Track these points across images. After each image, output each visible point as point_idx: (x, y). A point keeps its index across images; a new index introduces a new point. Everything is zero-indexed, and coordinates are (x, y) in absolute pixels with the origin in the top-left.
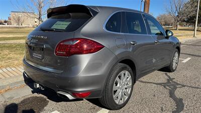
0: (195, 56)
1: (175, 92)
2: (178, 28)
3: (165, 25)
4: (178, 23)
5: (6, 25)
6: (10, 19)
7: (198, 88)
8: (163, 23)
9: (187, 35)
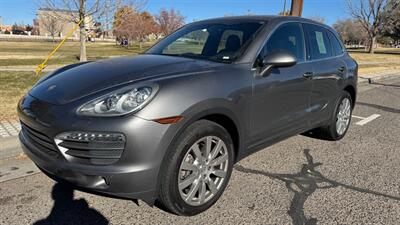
0: (392, 110)
1: (307, 201)
2: (373, 50)
3: (348, 43)
4: (374, 39)
5: (29, 35)
6: (36, 24)
7: (367, 191)
8: (344, 38)
9: (388, 65)
